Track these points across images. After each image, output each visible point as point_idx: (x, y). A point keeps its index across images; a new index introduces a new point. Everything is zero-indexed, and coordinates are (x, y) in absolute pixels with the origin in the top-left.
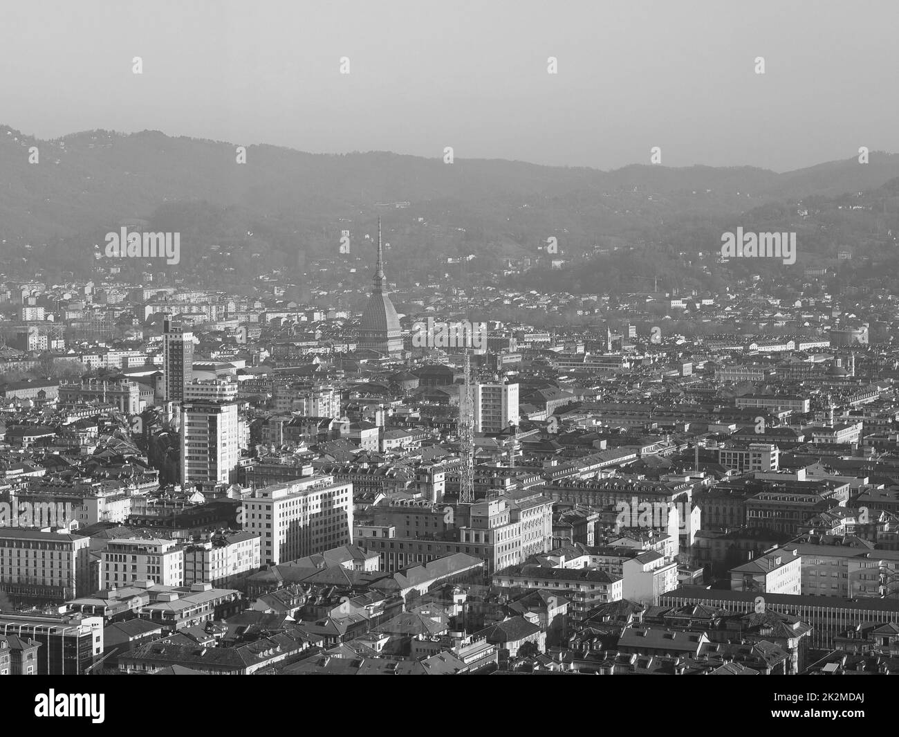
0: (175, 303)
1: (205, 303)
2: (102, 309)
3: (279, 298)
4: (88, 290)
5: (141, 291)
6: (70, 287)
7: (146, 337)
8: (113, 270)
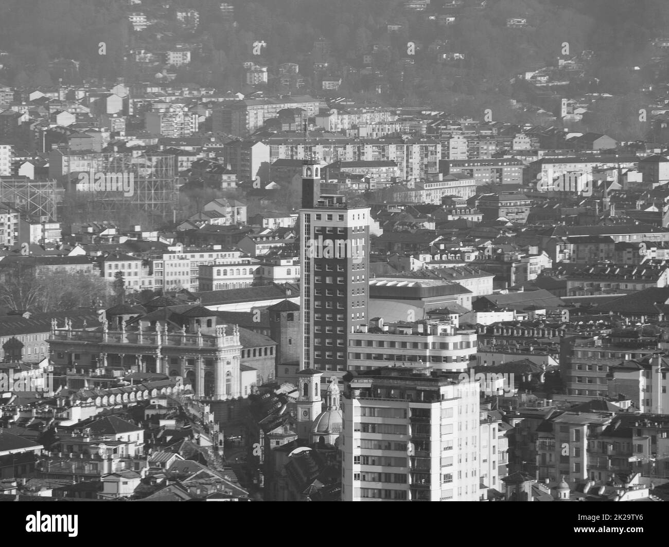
0: (322, 137)
1: (395, 138)
2: (149, 151)
3: (573, 127)
4: (114, 105)
5: (241, 108)
6: (71, 98)
7: (255, 219)
8: (174, 58)
